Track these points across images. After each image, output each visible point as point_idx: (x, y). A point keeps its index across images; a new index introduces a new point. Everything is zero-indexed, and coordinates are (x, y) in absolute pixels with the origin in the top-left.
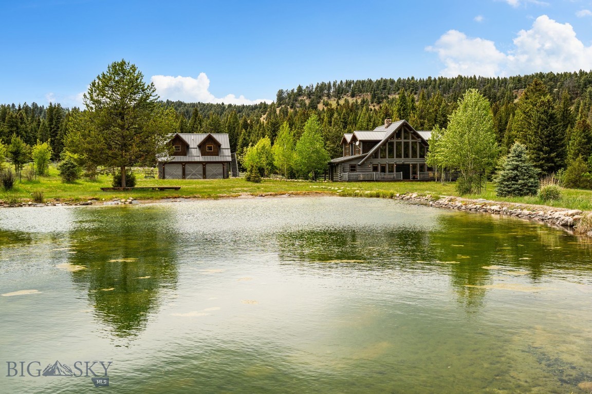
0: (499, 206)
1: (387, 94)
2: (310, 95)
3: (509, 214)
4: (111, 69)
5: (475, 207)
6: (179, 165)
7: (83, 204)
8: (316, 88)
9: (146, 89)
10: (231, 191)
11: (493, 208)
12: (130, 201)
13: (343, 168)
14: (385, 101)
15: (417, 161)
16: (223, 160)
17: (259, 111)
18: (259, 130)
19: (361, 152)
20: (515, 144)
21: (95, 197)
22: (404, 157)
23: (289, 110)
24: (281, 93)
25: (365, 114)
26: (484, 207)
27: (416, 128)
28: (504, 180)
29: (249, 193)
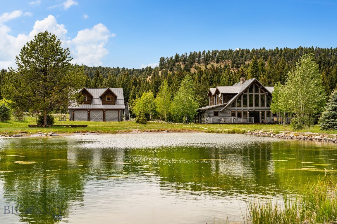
0: (321, 136)
1: (244, 61)
2: (184, 61)
3: (327, 141)
4: (37, 38)
5: (303, 137)
6: (85, 111)
7: (16, 136)
8: (190, 56)
9: (63, 53)
10: (125, 128)
11: (316, 137)
12: (51, 134)
13: (209, 114)
14: (242, 66)
15: (265, 109)
16: (118, 108)
17: (145, 74)
18: (146, 87)
19: (222, 102)
20: (334, 92)
21: (24, 131)
22: (255, 106)
23: (169, 72)
24: (162, 59)
25: (226, 75)
26: (310, 137)
27: (265, 85)
28: (326, 118)
29: (138, 130)
